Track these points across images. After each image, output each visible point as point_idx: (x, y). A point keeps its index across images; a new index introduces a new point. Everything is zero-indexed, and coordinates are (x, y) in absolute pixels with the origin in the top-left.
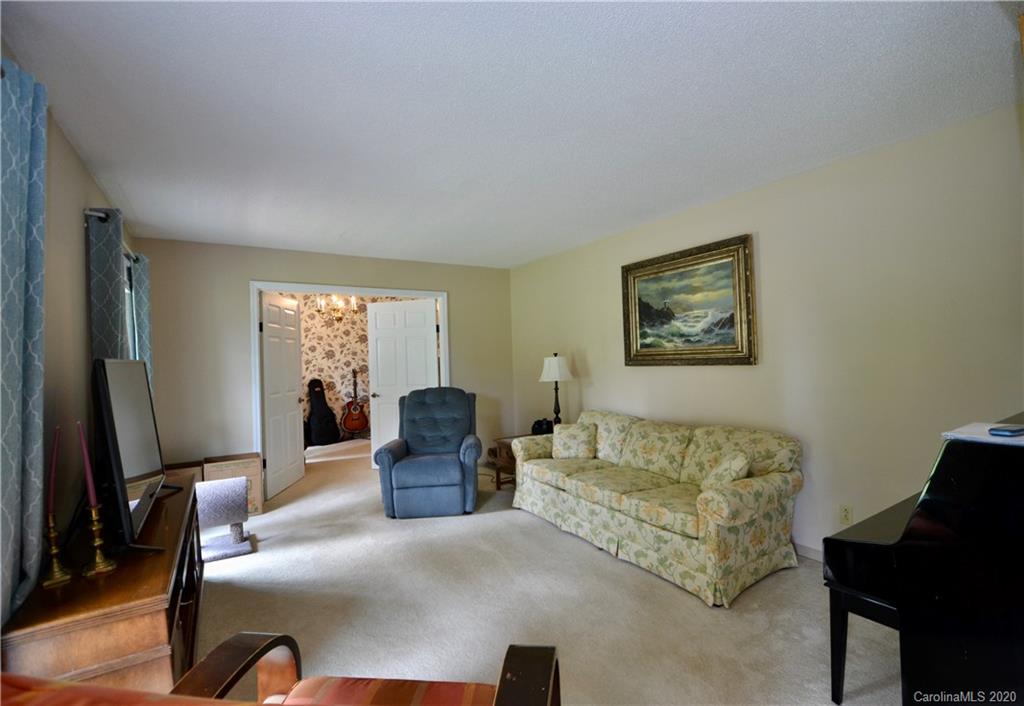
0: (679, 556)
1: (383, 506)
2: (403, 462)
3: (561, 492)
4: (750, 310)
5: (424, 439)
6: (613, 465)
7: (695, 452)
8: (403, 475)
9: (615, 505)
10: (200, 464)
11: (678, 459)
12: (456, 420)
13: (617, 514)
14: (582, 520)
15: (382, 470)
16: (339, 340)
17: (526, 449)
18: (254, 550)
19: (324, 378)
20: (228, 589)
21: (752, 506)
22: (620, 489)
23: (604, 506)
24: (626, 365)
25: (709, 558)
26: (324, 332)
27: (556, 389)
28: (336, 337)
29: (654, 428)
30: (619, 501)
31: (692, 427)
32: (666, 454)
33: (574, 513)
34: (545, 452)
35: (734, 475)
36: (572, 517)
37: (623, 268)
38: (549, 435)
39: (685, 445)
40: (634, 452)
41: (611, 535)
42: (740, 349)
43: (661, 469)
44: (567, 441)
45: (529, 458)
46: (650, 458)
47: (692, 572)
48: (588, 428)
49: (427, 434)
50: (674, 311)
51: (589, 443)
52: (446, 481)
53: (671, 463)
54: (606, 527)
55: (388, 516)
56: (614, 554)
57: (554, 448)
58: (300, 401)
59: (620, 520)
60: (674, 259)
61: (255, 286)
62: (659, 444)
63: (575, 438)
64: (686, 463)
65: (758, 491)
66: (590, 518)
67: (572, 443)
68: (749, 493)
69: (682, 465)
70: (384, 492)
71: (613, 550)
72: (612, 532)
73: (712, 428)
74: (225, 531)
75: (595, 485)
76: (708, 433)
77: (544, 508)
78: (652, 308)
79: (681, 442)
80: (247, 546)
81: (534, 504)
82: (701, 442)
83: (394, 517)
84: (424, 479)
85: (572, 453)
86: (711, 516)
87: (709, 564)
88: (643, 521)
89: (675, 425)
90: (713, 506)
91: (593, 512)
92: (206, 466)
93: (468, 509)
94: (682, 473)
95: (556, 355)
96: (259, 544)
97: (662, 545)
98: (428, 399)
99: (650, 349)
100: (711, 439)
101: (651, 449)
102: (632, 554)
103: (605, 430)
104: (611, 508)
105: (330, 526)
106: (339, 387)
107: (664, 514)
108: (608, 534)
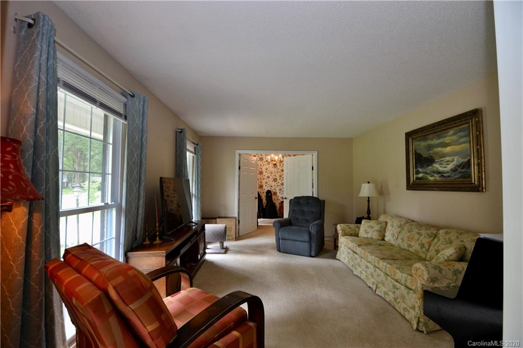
0: (403, 297)
1: (276, 246)
2: (285, 228)
3: (355, 254)
4: (479, 157)
5: (298, 219)
6: (392, 245)
7: (436, 243)
8: (284, 233)
9: (377, 265)
10: (215, 218)
11: (427, 246)
12: (313, 212)
13: (377, 269)
14: (363, 270)
15: (276, 230)
16: (279, 174)
17: (343, 230)
18: (225, 253)
19: (273, 190)
20: (211, 264)
21: (451, 278)
22: (381, 256)
23: (372, 264)
24: (407, 189)
25: (417, 302)
26: (273, 170)
27: (369, 201)
28: (278, 172)
29: (417, 228)
30: (378, 263)
31: (438, 228)
32: (419, 242)
33: (359, 266)
34: (355, 233)
35: (446, 258)
36: (359, 268)
37: (406, 133)
38: (359, 225)
39: (432, 239)
40: (403, 239)
41: (374, 280)
42: (473, 182)
43: (415, 250)
44: (367, 229)
45: (345, 234)
46: (411, 243)
47: (408, 308)
48: (381, 223)
49: (300, 217)
50: (435, 158)
51: (380, 231)
52: (302, 240)
53: (421, 248)
54: (372, 276)
55: (278, 250)
56: (374, 291)
57: (360, 232)
58: (256, 198)
59: (378, 273)
60: (434, 127)
61: (238, 152)
62: (417, 236)
63: (372, 227)
64: (430, 250)
65: (458, 269)
66: (366, 269)
67: (370, 231)
68: (450, 270)
69: (428, 250)
70: (276, 240)
71: (374, 289)
72: (375, 279)
73: (450, 230)
74: (218, 245)
75: (369, 252)
76: (447, 233)
77: (348, 261)
78: (422, 156)
79: (430, 237)
80: (223, 251)
81: (345, 258)
82: (441, 238)
83: (280, 252)
84: (292, 237)
85: (369, 236)
86: (419, 278)
87: (417, 306)
88: (388, 275)
89: (429, 226)
90: (419, 272)
91: (367, 267)
92: (217, 219)
93: (312, 255)
94: (428, 254)
95: (369, 183)
96: (229, 251)
97: (396, 290)
98: (301, 201)
99: (422, 181)
100: (447, 237)
101: (412, 238)
102: (382, 292)
103: (391, 225)
104: (375, 266)
105: (255, 250)
106: (278, 194)
107: (397, 273)
108: (373, 280)
